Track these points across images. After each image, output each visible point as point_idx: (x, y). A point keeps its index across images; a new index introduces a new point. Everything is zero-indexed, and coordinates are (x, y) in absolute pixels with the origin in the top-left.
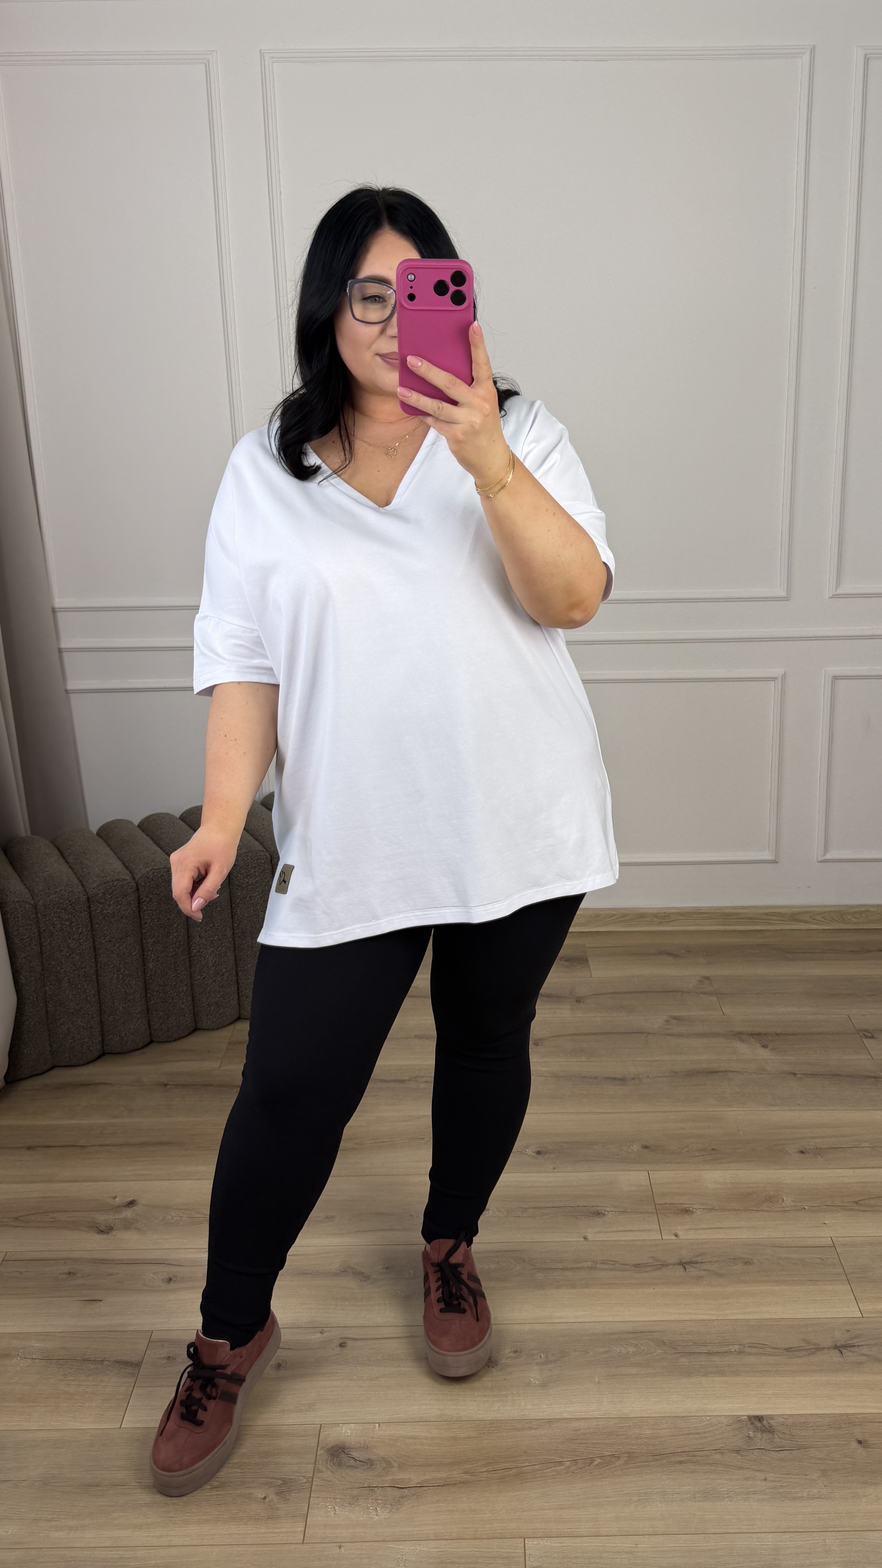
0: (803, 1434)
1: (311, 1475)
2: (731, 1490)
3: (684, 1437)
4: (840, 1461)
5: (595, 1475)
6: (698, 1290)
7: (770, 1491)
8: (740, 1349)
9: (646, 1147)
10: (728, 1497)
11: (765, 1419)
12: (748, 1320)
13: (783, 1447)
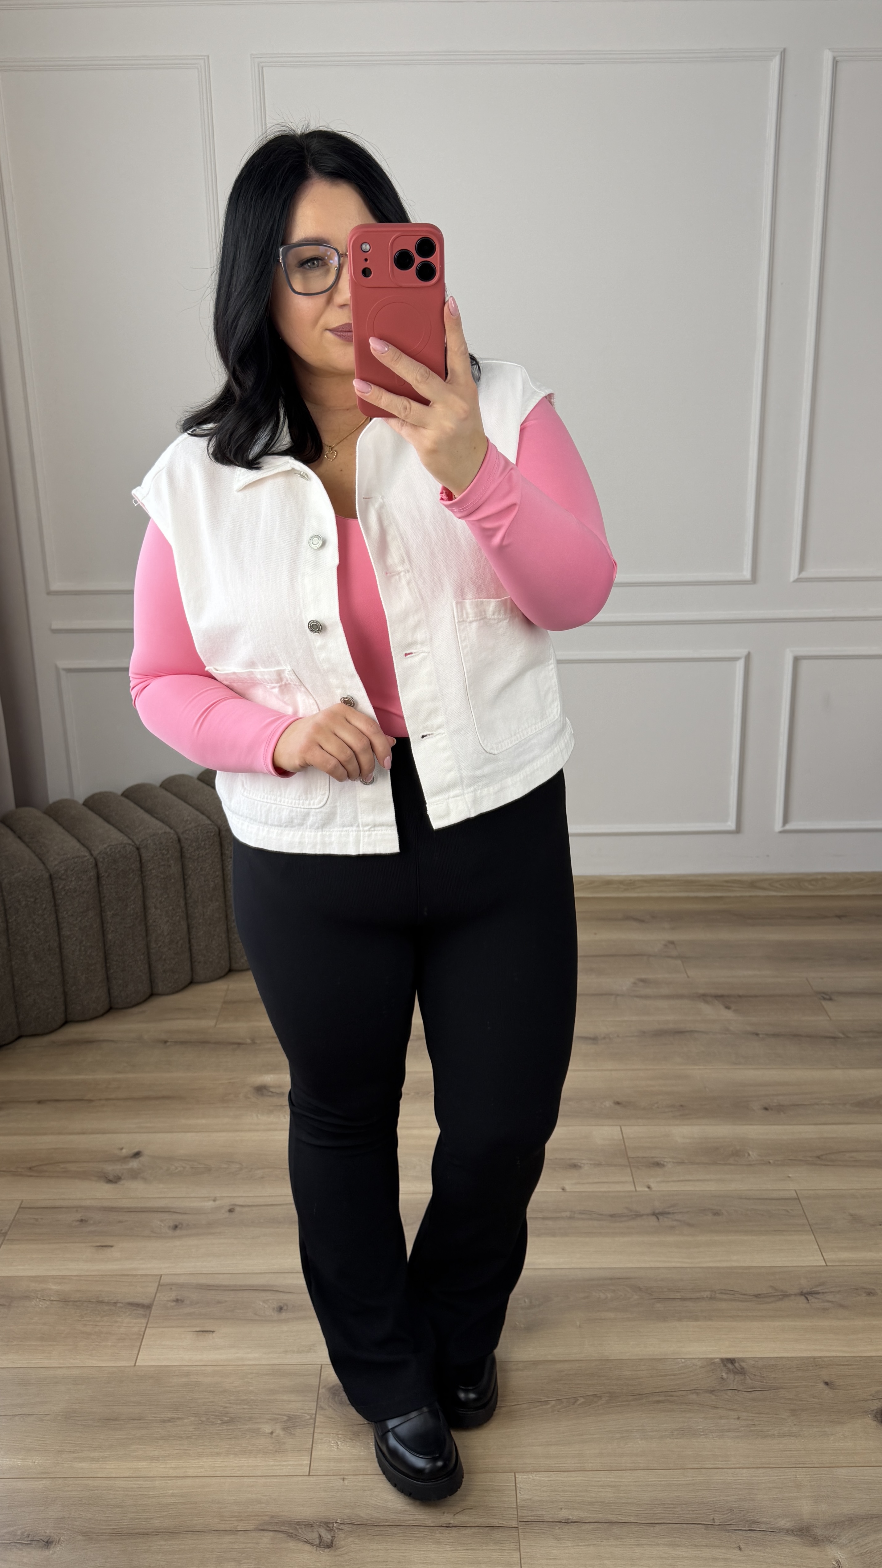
0: (772, 1376)
1: (315, 1413)
2: (706, 1428)
3: (660, 1378)
4: (808, 1401)
5: (579, 1414)
6: (670, 1239)
7: (743, 1429)
8: (711, 1295)
9: (618, 1103)
10: (704, 1435)
11: (737, 1362)
12: (718, 1268)
13: (755, 1388)
